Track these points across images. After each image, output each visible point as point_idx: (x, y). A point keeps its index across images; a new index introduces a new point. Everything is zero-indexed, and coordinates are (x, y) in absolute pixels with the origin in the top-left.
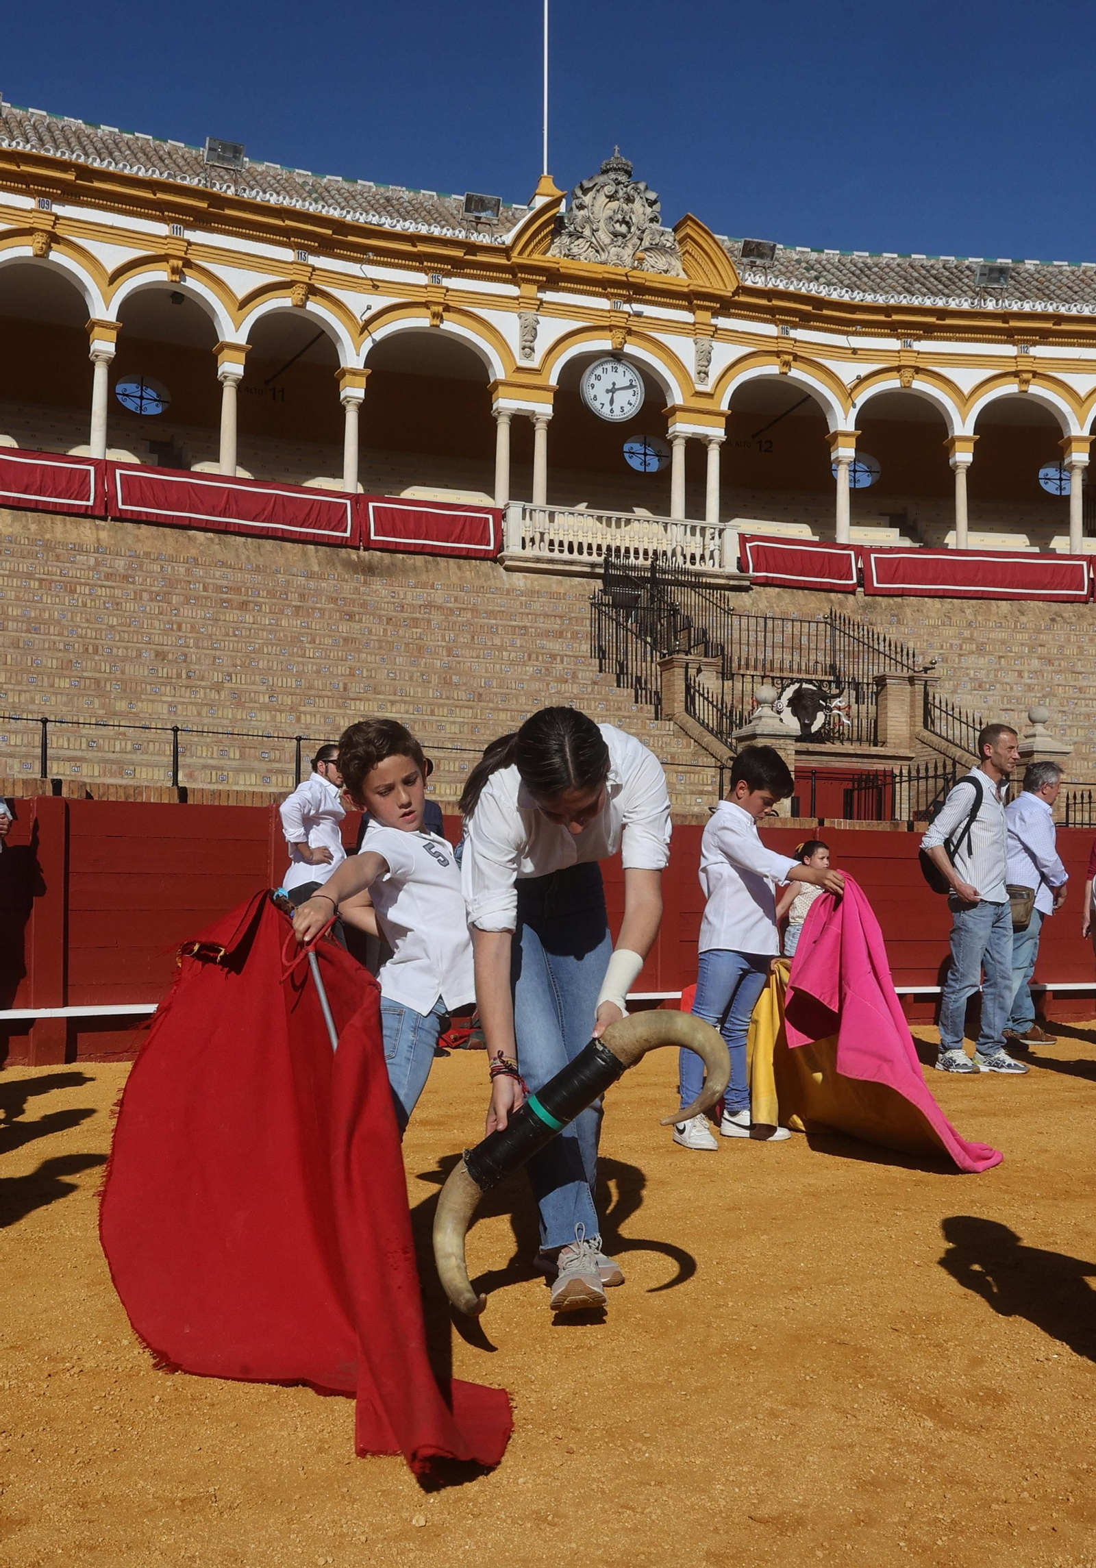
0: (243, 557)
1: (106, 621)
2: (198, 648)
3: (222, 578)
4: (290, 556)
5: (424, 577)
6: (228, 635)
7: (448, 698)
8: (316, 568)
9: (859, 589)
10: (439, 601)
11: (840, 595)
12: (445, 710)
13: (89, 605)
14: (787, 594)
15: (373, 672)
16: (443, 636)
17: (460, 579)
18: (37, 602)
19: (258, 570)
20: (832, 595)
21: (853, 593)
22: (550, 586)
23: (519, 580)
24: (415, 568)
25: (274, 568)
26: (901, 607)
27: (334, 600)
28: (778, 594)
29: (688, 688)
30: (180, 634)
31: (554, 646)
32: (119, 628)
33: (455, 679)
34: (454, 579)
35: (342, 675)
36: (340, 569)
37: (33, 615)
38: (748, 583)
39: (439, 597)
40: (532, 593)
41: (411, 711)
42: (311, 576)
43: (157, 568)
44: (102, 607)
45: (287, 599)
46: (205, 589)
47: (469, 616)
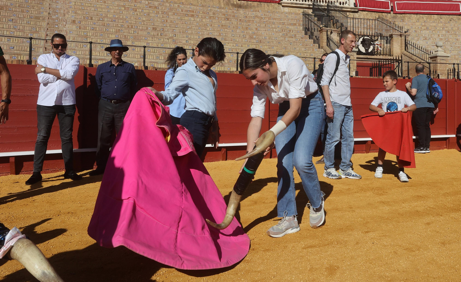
0: (200, 3)
1: (142, 19)
2: (170, 27)
3: (189, 8)
4: (215, 3)
5: (257, 9)
6: (183, 24)
7: (250, 42)
8: (223, 6)
9: (391, 12)
10: (259, 15)
11: (386, 14)
12: (246, 45)
13: (139, 15)
14: (369, 13)
15: (227, 34)
16: (256, 25)
17: (268, 9)
18: (121, 13)
19: (203, 6)
20: (383, 14)
21: (390, 13)
22: (296, 11)
23: (286, 9)
24: (254, 6)
25: (208, 5)
26: (404, 17)
27: (224, 15)
28: (367, 13)
29: (327, 38)
30: (167, 23)
31: (291, 27)
32: (146, 21)
33: (254, 36)
34: (266, 9)
35: (216, 35)
36: (230, 6)
37: (116, 17)
38: (357, 10)
39: (259, 14)
40: (290, 13)
41: (235, 46)
42: (220, 8)
43: (168, 5)
44: (143, 15)
45: (209, 14)
46: (182, 11)
47: (267, 19)
